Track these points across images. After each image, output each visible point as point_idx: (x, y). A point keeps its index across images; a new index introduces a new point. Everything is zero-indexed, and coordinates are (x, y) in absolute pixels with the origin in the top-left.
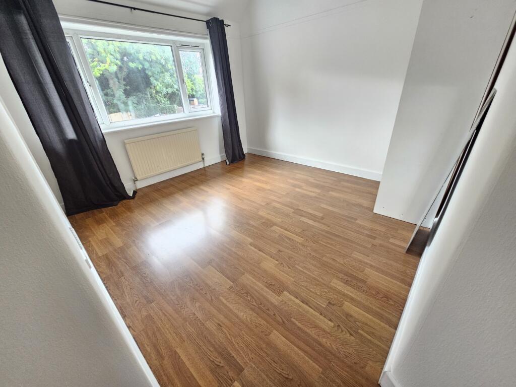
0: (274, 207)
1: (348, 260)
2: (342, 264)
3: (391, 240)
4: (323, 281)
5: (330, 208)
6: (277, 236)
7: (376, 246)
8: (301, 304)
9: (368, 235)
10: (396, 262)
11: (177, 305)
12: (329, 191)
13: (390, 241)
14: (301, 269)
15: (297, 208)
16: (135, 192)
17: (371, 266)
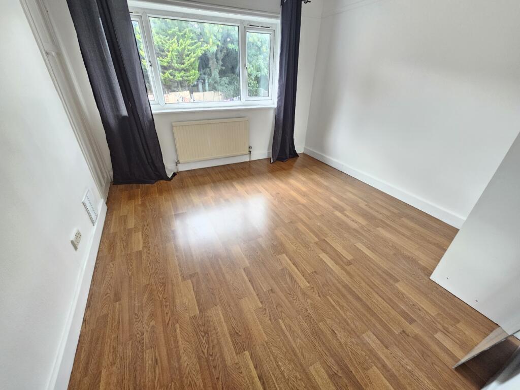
0: (297, 229)
1: (353, 340)
2: (341, 344)
3: (439, 336)
4: (301, 358)
5: (368, 252)
6: (280, 268)
7: (408, 336)
8: (257, 379)
9: (404, 312)
10: (428, 378)
11: (136, 314)
12: (378, 227)
13: (436, 336)
14: (284, 327)
15: (323, 237)
16: (174, 174)
17: (384, 366)
